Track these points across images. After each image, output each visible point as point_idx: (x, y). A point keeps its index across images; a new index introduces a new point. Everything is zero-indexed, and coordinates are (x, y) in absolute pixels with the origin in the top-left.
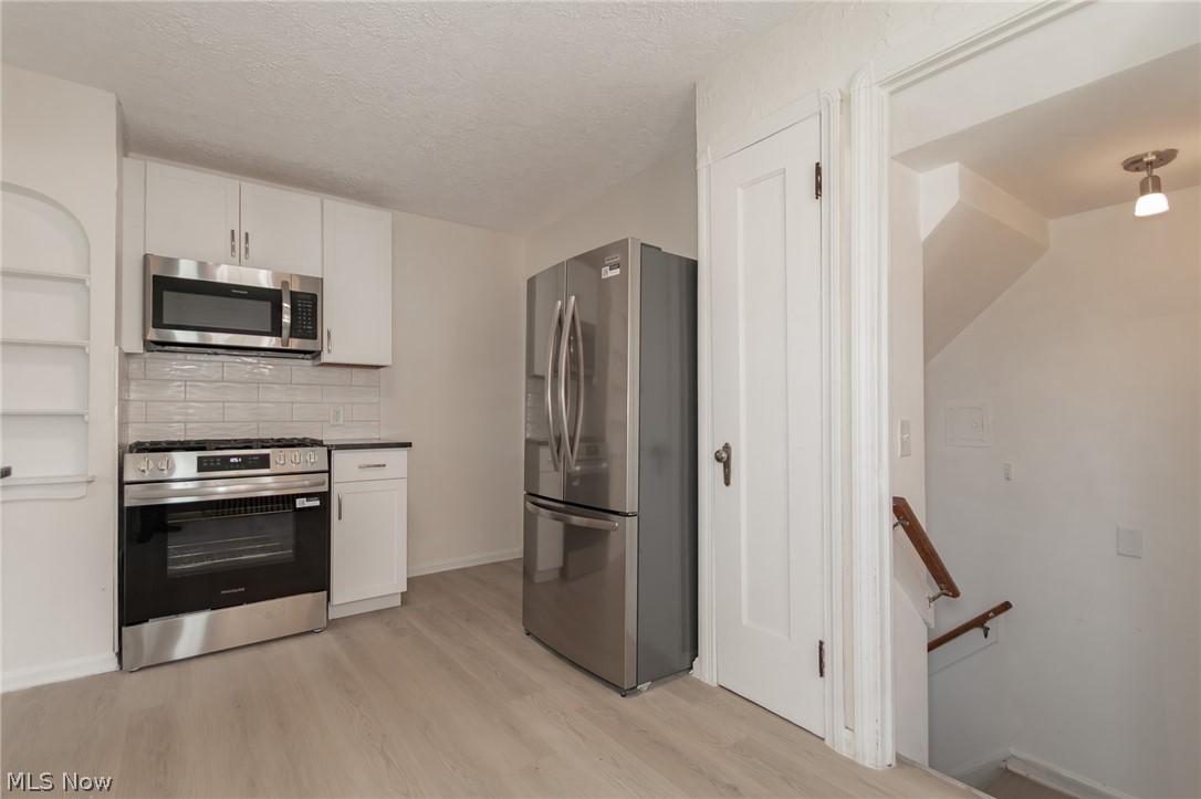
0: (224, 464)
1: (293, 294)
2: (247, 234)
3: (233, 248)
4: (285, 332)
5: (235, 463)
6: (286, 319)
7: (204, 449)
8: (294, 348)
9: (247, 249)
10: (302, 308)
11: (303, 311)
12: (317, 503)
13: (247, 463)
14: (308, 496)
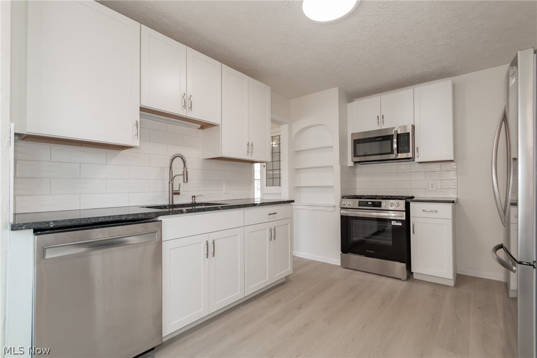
0: (366, 204)
1: (398, 135)
2: (383, 116)
3: (378, 122)
4: (395, 152)
5: (370, 204)
6: (395, 146)
7: (361, 198)
8: (399, 157)
9: (383, 121)
10: (403, 140)
11: (403, 142)
12: (401, 224)
13: (374, 204)
14: (397, 221)
